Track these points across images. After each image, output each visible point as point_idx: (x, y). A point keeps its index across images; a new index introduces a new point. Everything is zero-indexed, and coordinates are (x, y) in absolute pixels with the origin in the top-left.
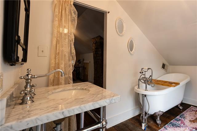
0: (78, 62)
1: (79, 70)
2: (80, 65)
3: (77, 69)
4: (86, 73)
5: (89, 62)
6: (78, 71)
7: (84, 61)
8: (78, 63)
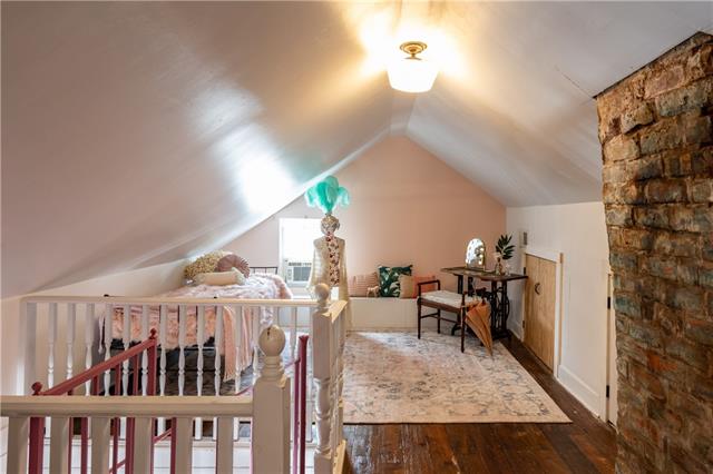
0: (498, 250)
1: (504, 293)
2: (509, 267)
3: (494, 284)
4: (541, 317)
5: (556, 259)
6: (499, 295)
7: (526, 243)
8: (497, 255)
